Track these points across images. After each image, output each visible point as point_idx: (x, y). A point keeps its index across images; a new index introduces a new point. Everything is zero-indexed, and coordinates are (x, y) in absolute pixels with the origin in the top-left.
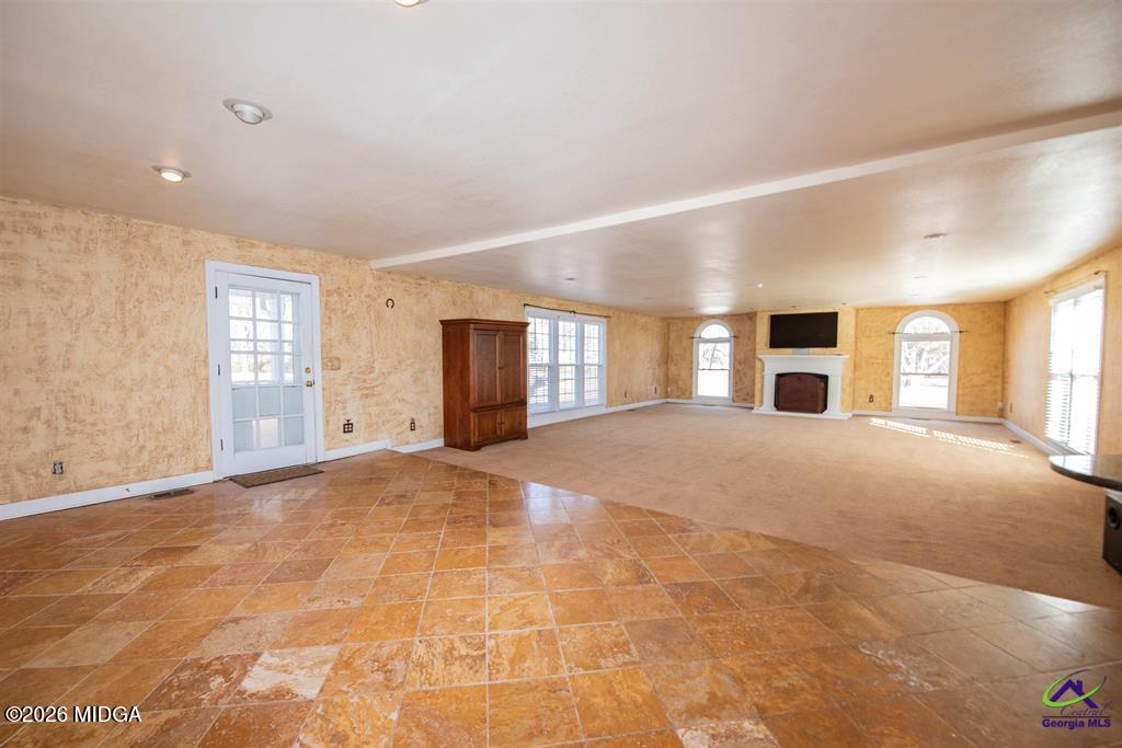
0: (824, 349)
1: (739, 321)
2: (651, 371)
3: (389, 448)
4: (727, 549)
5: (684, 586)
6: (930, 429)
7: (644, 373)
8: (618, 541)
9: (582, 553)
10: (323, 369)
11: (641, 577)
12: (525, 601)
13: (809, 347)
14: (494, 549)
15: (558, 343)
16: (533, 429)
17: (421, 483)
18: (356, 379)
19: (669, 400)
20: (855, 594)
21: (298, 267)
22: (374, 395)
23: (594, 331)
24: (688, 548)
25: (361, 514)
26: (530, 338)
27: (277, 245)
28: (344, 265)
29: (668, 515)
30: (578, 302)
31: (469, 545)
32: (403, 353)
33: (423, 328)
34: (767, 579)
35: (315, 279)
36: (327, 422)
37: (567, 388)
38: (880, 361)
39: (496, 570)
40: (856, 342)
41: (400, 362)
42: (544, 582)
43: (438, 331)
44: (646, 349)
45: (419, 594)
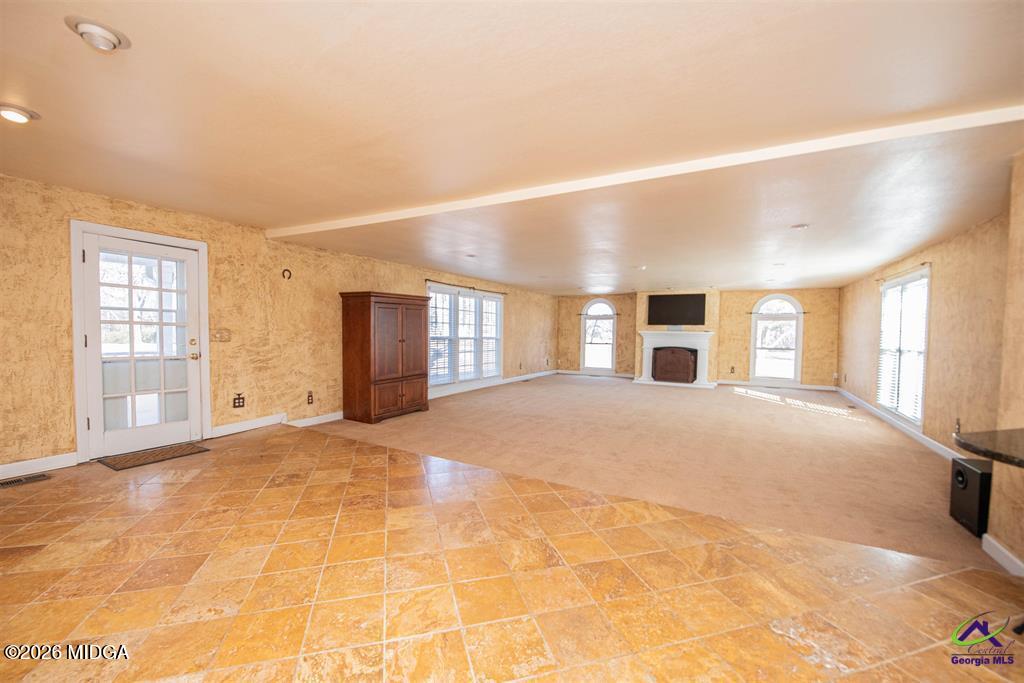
0: (694, 327)
1: (622, 300)
2: (544, 344)
3: (284, 422)
4: (629, 522)
5: (593, 567)
6: (783, 396)
7: (537, 346)
8: (523, 518)
9: (487, 534)
10: (211, 341)
11: (550, 560)
12: (427, 598)
13: (681, 324)
14: (395, 534)
15: (458, 318)
16: (435, 400)
17: (317, 460)
18: (248, 351)
19: (559, 371)
20: (754, 565)
21: (183, 233)
22: (266, 368)
23: (491, 307)
24: (592, 523)
25: (248, 498)
26: (431, 312)
27: (157, 208)
28: (236, 233)
29: (570, 488)
30: (476, 278)
31: (366, 531)
32: (302, 326)
33: (322, 300)
34: (672, 554)
35: (203, 247)
36: (215, 397)
37: (466, 359)
38: (739, 337)
39: (395, 560)
40: (720, 321)
41: (297, 334)
42: (448, 572)
43: (338, 303)
44: (539, 324)
45: (306, 596)
